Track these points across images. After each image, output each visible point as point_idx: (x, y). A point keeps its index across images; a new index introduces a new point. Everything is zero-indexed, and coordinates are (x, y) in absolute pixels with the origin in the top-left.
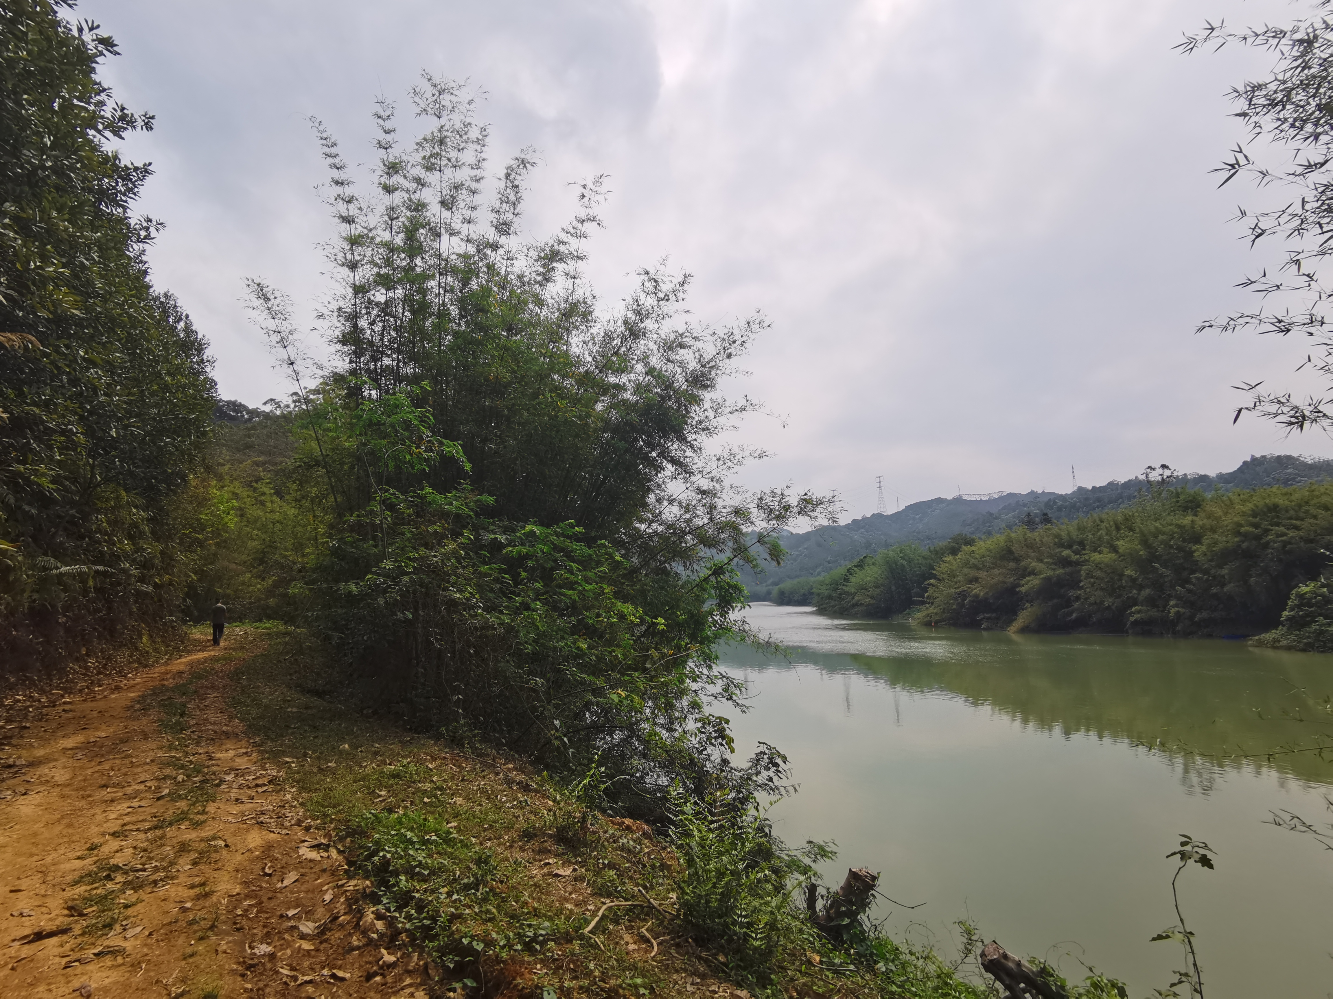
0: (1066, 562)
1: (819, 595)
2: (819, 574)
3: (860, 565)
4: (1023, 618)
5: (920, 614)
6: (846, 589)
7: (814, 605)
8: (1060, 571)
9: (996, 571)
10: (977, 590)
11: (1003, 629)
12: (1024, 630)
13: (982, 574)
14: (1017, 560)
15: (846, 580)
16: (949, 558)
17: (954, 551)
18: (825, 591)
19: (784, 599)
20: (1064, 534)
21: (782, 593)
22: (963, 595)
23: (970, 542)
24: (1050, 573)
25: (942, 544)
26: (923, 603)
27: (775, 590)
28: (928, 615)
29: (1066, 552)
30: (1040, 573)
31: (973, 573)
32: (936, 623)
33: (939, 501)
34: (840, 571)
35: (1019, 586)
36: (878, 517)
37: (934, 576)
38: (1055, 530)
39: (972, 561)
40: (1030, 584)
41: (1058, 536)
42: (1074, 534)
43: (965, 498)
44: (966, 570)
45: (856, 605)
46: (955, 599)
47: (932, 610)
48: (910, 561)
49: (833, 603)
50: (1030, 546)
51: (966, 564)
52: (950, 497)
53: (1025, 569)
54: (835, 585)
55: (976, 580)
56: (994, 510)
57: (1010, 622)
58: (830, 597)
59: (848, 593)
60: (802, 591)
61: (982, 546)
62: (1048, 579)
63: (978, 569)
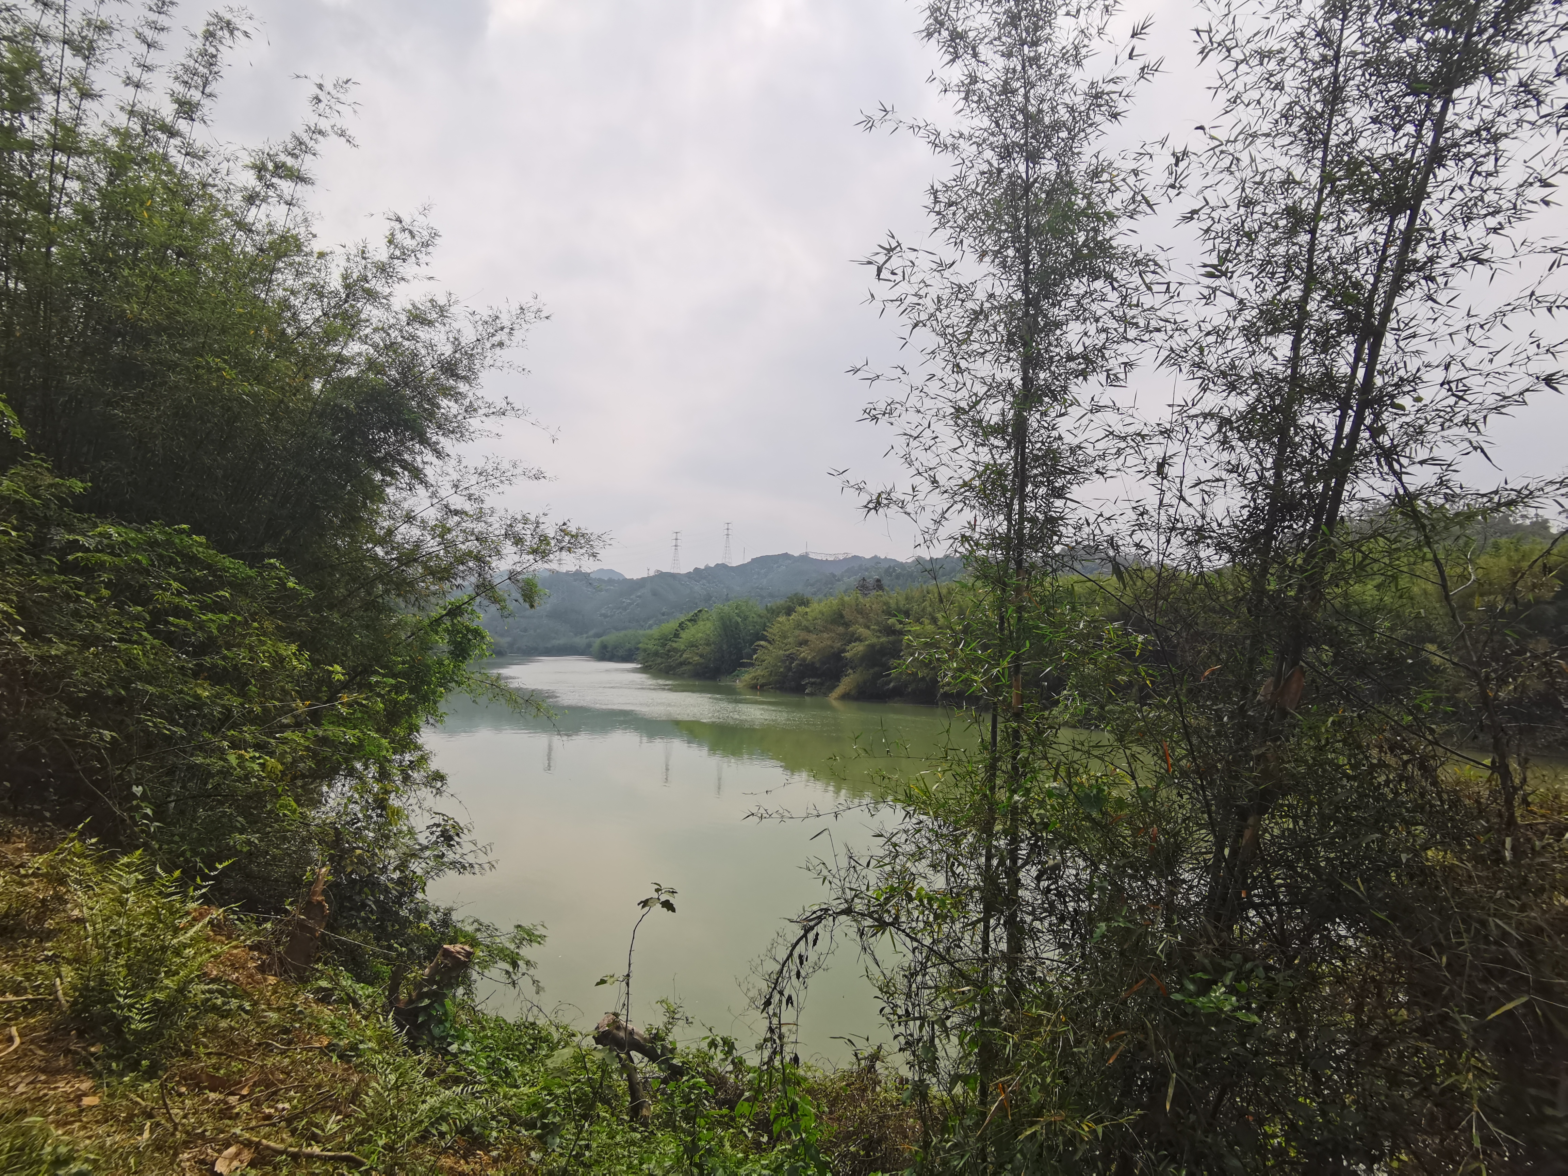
0: (890, 631)
1: (645, 650)
2: (650, 627)
3: (693, 620)
4: (846, 684)
5: (747, 676)
6: (674, 645)
7: (638, 662)
8: (883, 639)
9: (825, 635)
10: (806, 653)
11: (826, 695)
12: (845, 697)
13: (812, 637)
14: (847, 625)
15: (676, 635)
16: (782, 619)
17: (789, 611)
18: (651, 646)
19: (607, 654)
20: (892, 602)
21: (604, 647)
22: (791, 658)
23: (804, 603)
24: (874, 640)
25: (780, 602)
26: (752, 665)
27: (597, 642)
28: (755, 678)
29: (892, 621)
30: (866, 639)
31: (803, 635)
32: (762, 686)
33: (786, 556)
34: (671, 625)
35: (844, 651)
36: (722, 567)
37: (764, 638)
38: (885, 598)
39: (805, 623)
40: (856, 649)
41: (886, 604)
42: (902, 602)
43: (811, 556)
44: (797, 632)
45: (682, 664)
46: (783, 661)
47: (759, 672)
48: (745, 618)
49: (659, 660)
50: (860, 611)
51: (798, 625)
52: (796, 554)
53: (853, 634)
54: (664, 640)
55: (805, 643)
56: (838, 573)
57: (832, 688)
58: (656, 654)
59: (675, 650)
60: (628, 646)
61: (818, 608)
62: (872, 646)
63: (809, 631)
